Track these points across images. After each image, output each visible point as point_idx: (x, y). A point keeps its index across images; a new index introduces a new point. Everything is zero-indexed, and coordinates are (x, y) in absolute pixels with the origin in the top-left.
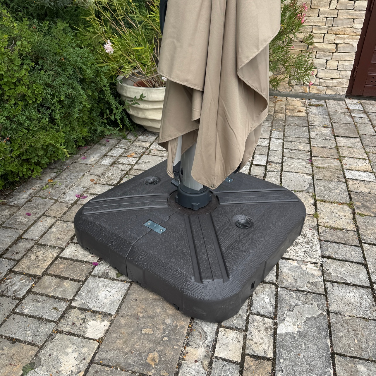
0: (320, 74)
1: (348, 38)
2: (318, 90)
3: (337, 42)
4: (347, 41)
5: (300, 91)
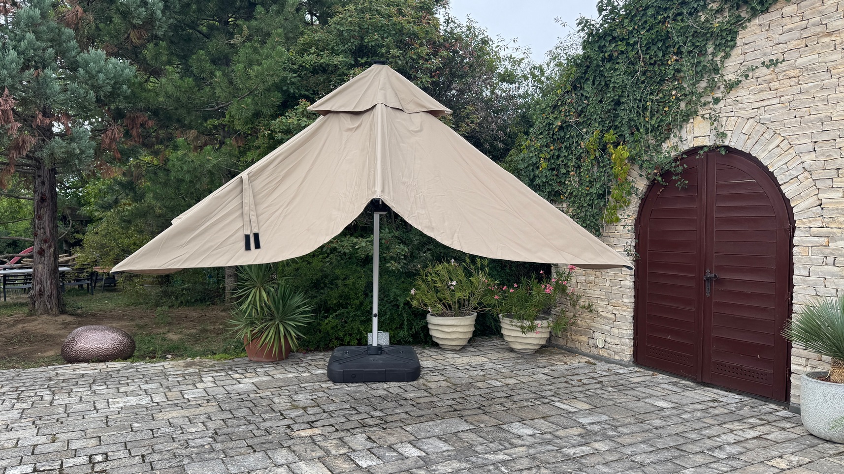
0: (607, 339)
1: (622, 310)
2: (608, 354)
3: (615, 312)
4: (621, 312)
5: (596, 353)
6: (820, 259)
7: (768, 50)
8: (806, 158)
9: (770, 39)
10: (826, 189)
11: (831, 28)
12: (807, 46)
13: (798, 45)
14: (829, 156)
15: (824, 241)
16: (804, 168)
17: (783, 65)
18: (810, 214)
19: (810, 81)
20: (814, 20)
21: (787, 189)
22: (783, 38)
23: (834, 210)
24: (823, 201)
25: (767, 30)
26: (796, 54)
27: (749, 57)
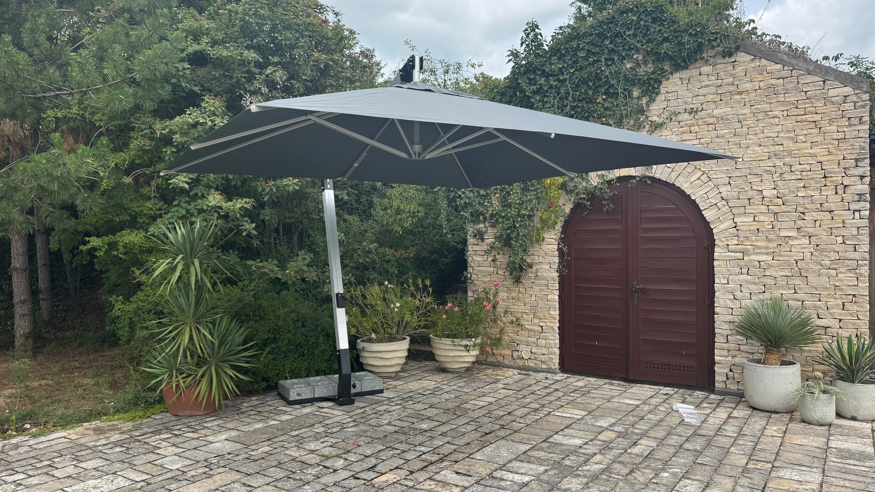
0: (534, 350)
1: (549, 322)
2: (535, 364)
3: (541, 324)
4: (548, 324)
6: (737, 270)
7: (690, 100)
8: (722, 189)
9: (690, 91)
10: (740, 215)
11: (741, 89)
12: (721, 100)
13: (715, 99)
14: (742, 188)
15: (740, 255)
16: (722, 197)
17: (702, 113)
18: (727, 234)
19: (725, 128)
20: (727, 80)
21: (708, 214)
22: (702, 91)
23: (747, 231)
24: (738, 224)
25: (687, 84)
26: (713, 106)
27: (673, 103)
